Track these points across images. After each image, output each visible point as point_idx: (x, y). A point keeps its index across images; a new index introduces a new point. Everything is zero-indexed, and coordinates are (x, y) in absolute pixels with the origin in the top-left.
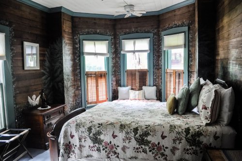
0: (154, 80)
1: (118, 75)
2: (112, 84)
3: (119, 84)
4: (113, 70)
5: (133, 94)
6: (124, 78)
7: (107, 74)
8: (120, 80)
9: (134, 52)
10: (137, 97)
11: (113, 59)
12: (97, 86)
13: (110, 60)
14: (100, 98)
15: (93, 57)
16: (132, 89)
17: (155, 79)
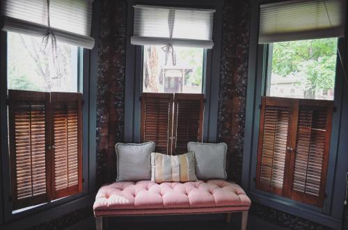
0: (221, 125)
1: (116, 106)
2: (98, 133)
3: (117, 133)
4: (102, 92)
5: (163, 164)
6: (135, 118)
7: (83, 102)
8: (122, 123)
9: (169, 42)
10: (175, 175)
11: (103, 57)
12: (50, 142)
13: (96, 60)
14: (58, 180)
15: (37, 40)
16: (157, 150)
17: (222, 122)
